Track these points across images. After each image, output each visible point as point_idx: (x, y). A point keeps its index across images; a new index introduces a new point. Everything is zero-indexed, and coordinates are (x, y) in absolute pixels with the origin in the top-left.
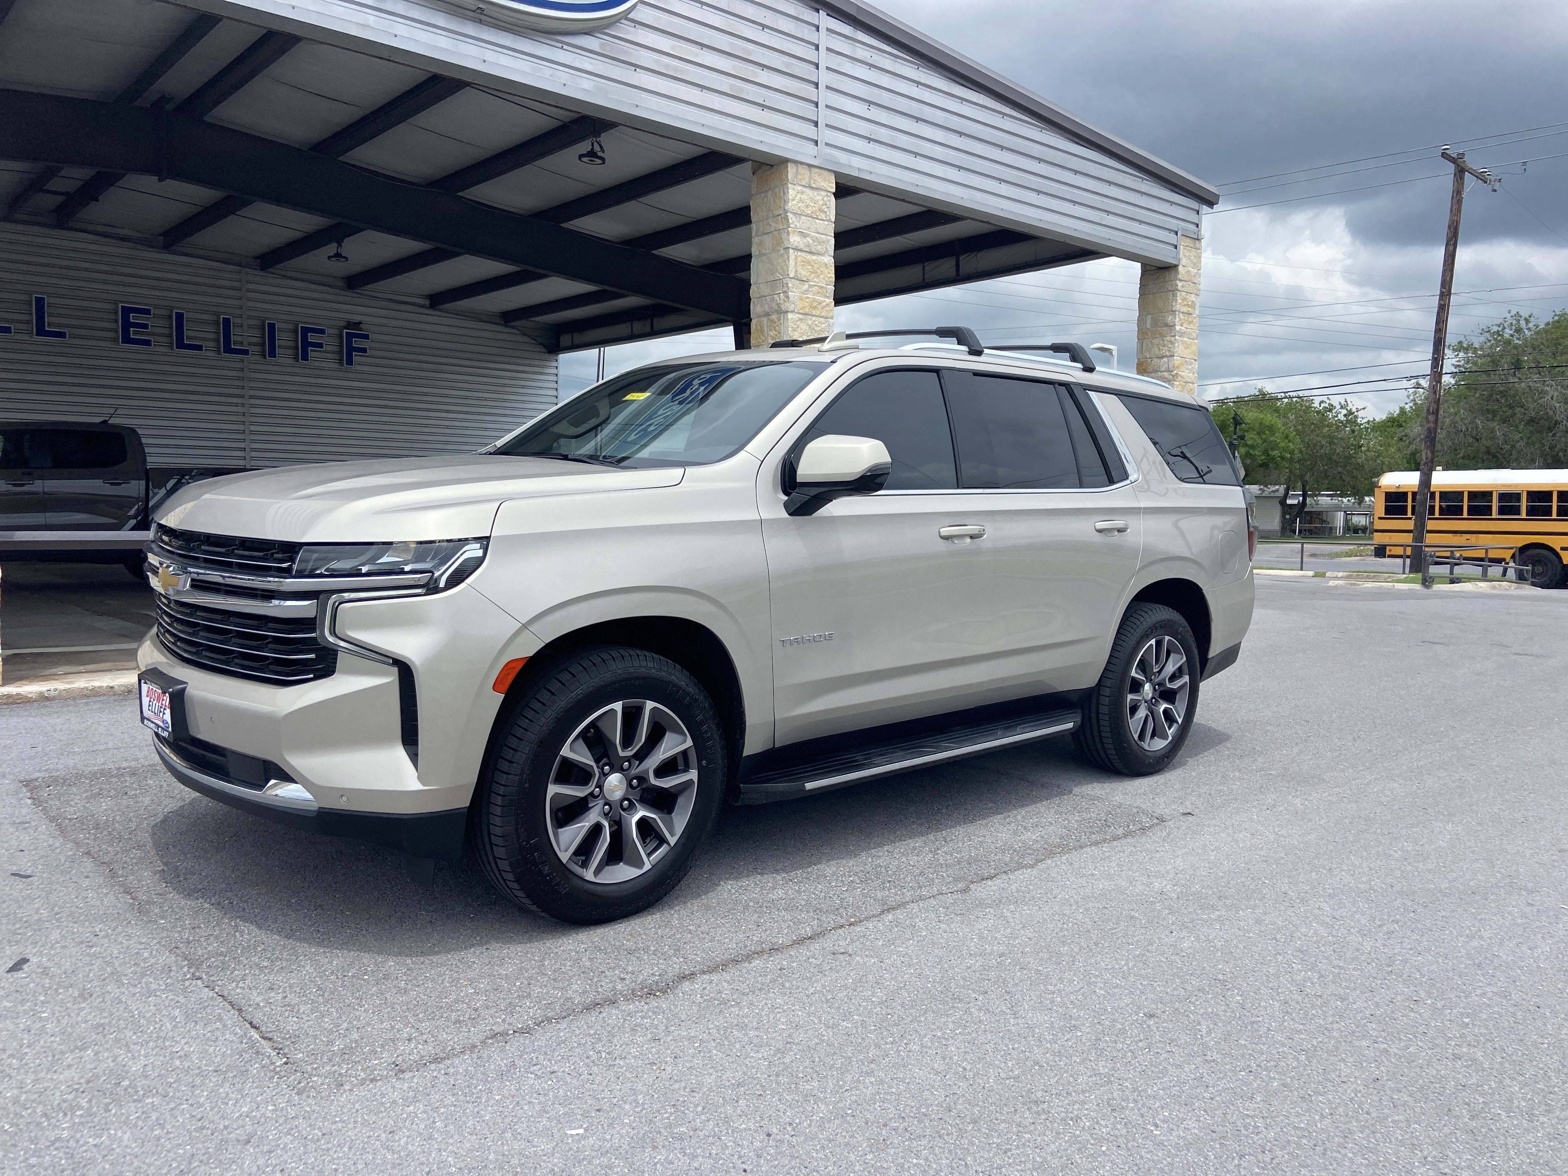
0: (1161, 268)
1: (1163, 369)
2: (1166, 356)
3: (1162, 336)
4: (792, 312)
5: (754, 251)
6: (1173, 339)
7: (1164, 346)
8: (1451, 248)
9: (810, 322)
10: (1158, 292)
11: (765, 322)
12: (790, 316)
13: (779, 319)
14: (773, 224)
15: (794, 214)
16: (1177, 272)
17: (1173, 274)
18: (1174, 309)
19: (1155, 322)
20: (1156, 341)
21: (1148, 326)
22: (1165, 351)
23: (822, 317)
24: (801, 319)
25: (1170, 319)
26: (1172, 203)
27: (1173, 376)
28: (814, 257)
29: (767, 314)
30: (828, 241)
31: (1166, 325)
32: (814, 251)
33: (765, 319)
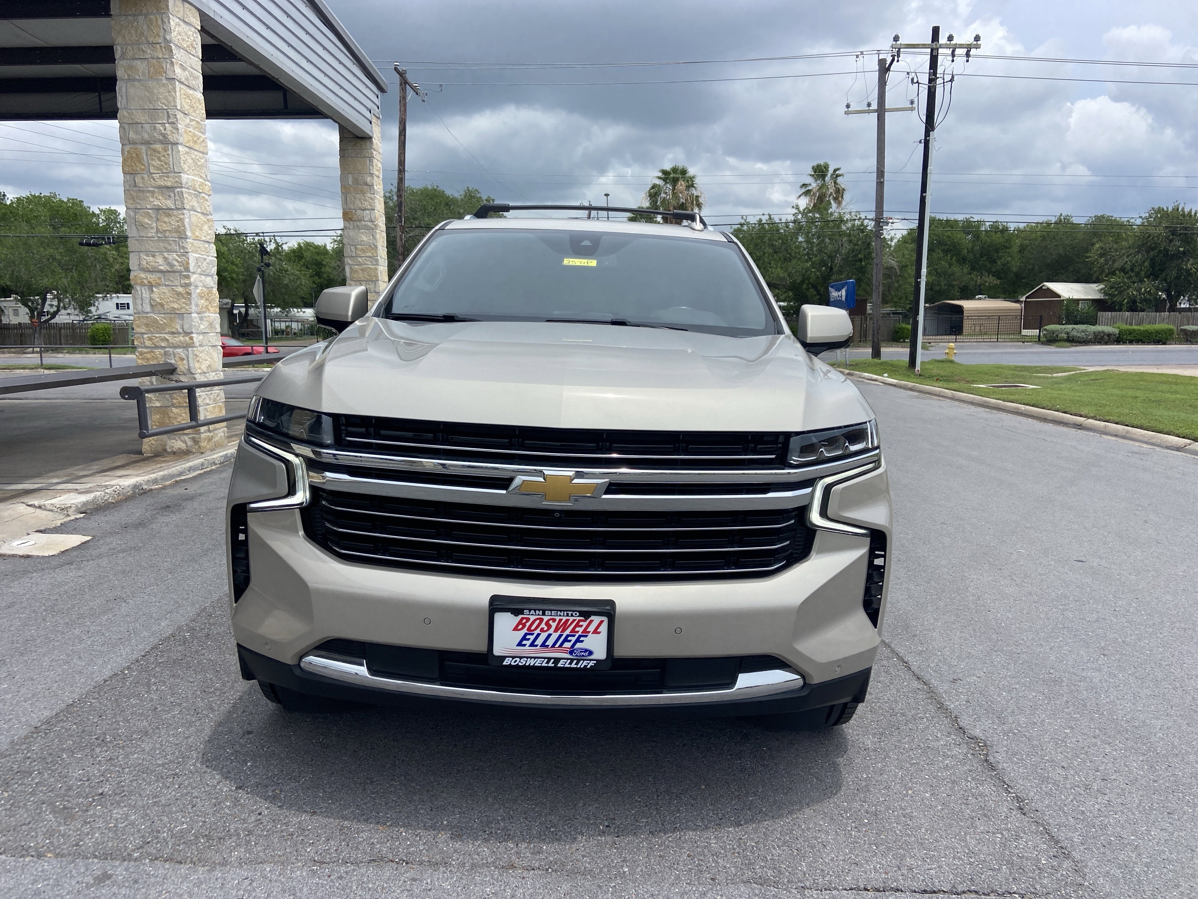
0: (358, 137)
1: (366, 219)
2: (368, 209)
3: (363, 193)
4: (181, 144)
5: (120, 73)
6: (372, 196)
7: (366, 201)
8: (403, 138)
9: (194, 157)
10: (356, 157)
11: (144, 151)
12: (180, 148)
13: (166, 150)
14: (149, 51)
15: (176, 45)
16: (372, 143)
17: (368, 143)
18: (371, 172)
19: (356, 181)
20: (358, 196)
21: (350, 183)
22: (366, 205)
23: (201, 152)
24: (187, 153)
25: (369, 179)
26: (367, 87)
27: (375, 225)
28: (191, 92)
29: (147, 143)
30: (197, 78)
31: (366, 184)
32: (191, 85)
33: (143, 148)
